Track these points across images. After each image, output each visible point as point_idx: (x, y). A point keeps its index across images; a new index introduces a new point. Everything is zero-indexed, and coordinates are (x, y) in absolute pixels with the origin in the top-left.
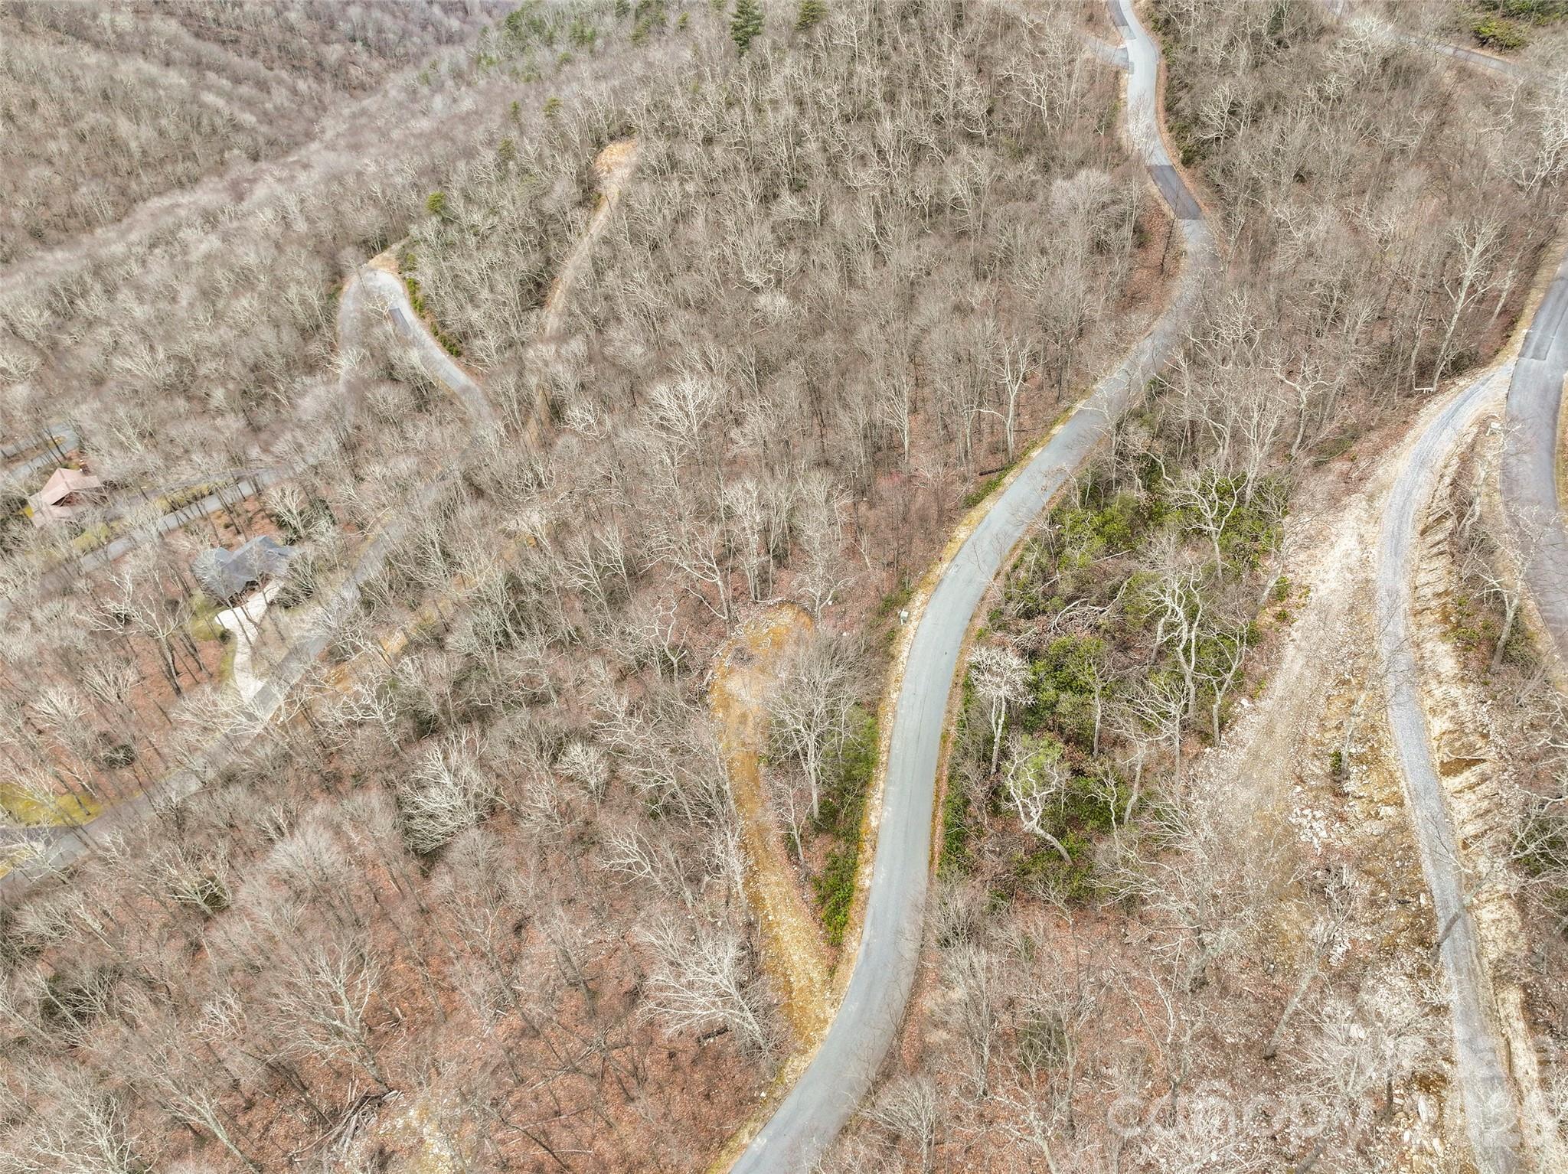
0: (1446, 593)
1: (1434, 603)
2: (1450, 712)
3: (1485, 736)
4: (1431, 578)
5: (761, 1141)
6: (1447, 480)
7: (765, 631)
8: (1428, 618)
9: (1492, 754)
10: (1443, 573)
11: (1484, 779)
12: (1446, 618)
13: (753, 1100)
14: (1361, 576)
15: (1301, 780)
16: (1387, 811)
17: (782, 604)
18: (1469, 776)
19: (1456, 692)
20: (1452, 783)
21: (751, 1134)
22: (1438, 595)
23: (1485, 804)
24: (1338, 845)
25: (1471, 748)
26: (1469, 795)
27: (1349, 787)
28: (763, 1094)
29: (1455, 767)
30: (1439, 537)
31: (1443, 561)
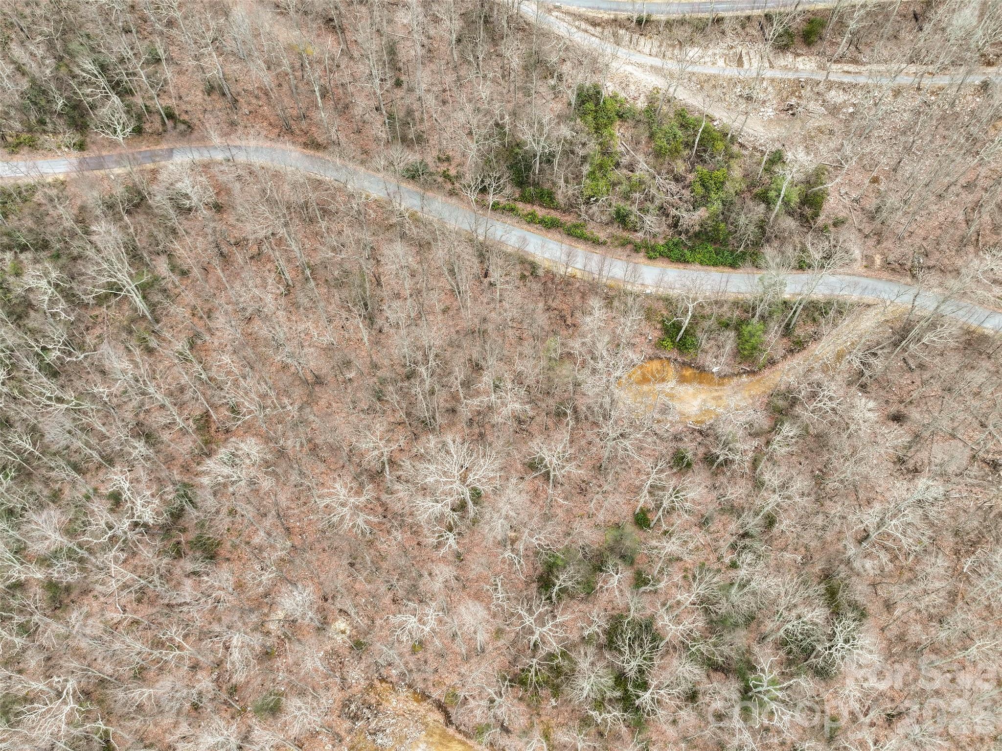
0: (660, 42)
1: (663, 49)
2: (717, 57)
3: (732, 47)
4: (648, 46)
6: (590, 28)
8: (669, 54)
9: (740, 48)
10: (649, 42)
11: (748, 53)
12: (674, 46)
18: (745, 59)
19: (710, 52)
20: (747, 64)
22: (661, 46)
23: (758, 56)
24: (775, 106)
25: (735, 54)
26: (753, 61)
29: (740, 62)
30: (627, 38)
31: (642, 40)
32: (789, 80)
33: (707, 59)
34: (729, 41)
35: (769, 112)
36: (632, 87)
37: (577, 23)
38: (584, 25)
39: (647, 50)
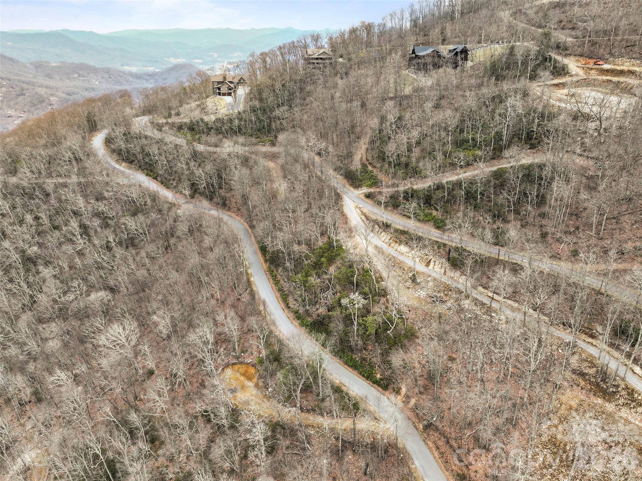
0: (391, 238)
1: (391, 241)
2: (416, 256)
3: (427, 255)
4: (385, 237)
5: (416, 462)
6: (365, 220)
7: (228, 380)
8: (393, 245)
9: (431, 257)
10: (386, 235)
11: (435, 262)
12: (396, 242)
13: (402, 459)
14: (373, 246)
15: (409, 288)
16: (429, 279)
17: (223, 369)
18: (432, 264)
19: (413, 252)
20: (431, 266)
21: (412, 464)
23: (440, 266)
24: (429, 292)
25: (427, 259)
26: (435, 267)
27: (418, 281)
28: (402, 456)
29: (428, 264)
30: (377, 230)
31: (383, 233)
32: (445, 283)
33: (410, 255)
34: (426, 251)
35: (423, 294)
36: (358, 250)
37: (362, 216)
38: (363, 218)
39: (383, 239)
